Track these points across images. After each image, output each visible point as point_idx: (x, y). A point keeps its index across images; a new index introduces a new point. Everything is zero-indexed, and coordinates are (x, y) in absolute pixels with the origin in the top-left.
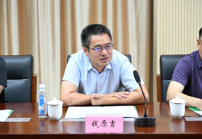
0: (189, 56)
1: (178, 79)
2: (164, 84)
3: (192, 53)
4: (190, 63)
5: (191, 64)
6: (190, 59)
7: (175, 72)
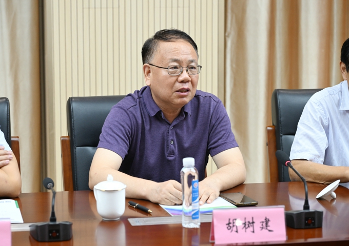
0: (130, 97)
1: (111, 144)
2: (77, 154)
3: (135, 92)
4: (134, 112)
5: (136, 113)
6: (133, 105)
7: (105, 131)
